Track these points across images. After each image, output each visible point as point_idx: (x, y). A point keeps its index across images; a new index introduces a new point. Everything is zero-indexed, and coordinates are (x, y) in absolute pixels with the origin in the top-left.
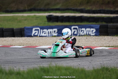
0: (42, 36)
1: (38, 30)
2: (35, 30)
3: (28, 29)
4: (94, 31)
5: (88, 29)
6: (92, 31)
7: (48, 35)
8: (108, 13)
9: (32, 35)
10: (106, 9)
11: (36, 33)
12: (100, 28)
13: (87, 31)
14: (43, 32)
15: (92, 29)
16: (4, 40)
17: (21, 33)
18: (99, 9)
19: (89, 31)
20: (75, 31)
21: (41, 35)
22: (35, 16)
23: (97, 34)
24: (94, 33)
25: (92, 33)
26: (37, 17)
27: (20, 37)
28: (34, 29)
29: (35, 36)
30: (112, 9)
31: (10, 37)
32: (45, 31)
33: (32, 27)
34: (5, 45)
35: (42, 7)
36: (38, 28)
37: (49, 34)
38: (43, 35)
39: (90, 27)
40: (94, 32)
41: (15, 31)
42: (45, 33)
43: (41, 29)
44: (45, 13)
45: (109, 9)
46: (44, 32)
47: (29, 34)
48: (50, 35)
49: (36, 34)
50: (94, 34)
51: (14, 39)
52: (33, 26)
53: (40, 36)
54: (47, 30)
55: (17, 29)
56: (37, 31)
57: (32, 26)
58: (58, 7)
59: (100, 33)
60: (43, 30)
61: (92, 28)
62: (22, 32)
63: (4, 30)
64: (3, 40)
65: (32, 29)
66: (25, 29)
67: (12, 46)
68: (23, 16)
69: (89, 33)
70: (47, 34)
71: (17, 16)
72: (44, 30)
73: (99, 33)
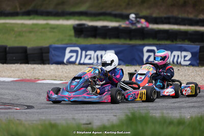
0: (84, 64)
1: (76, 52)
2: (71, 51)
3: (57, 49)
4: (189, 56)
5: (176, 53)
6: (185, 57)
7: (96, 62)
8: (184, 24)
9: (65, 61)
10: (180, 16)
11: (71, 57)
12: (200, 52)
13: (174, 56)
14: (86, 56)
15: (184, 53)
16: (15, 70)
17: (42, 56)
18: (165, 15)
19: (178, 56)
20: (149, 56)
21: (82, 62)
22: (47, 24)
23: (195, 63)
24: (189, 60)
25: (184, 60)
26: (53, 28)
27: (41, 64)
28: (68, 50)
29: (69, 63)
30: (191, 16)
31: (21, 63)
32: (91, 55)
33: (65, 46)
34: (24, 78)
35: (51, 8)
36: (78, 49)
37: (98, 60)
38: (87, 61)
39: (181, 49)
40: (187, 58)
41: (29, 52)
42: (90, 59)
43: (82, 50)
44: (58, 20)
45: (185, 16)
46: (88, 57)
47: (59, 59)
48: (100, 61)
49: (73, 59)
50: (189, 62)
51: (34, 68)
52: (67, 44)
53: (80, 64)
54: (95, 52)
55: (34, 49)
56: (75, 54)
57: (65, 44)
58: (83, 8)
59: (200, 61)
60: (86, 52)
61: (185, 50)
62: (44, 55)
63: (7, 49)
64: (13, 68)
65: (64, 49)
66: (51, 50)
67: (39, 80)
68: (22, 24)
69: (179, 61)
70: (94, 60)
71: (11, 24)
72: (89, 52)
73: (198, 62)
